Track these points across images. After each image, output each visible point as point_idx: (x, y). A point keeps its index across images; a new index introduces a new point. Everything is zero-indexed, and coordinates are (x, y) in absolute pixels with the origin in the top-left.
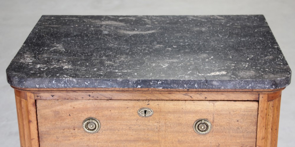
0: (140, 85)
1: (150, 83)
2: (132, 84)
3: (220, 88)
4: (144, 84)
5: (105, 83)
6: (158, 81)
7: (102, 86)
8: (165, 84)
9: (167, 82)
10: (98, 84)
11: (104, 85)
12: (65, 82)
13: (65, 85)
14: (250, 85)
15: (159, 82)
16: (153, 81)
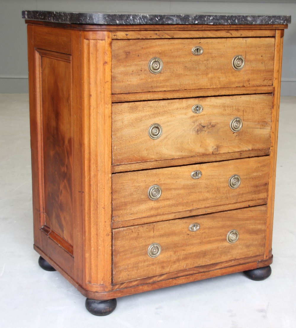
0: (197, 21)
1: (204, 19)
2: (191, 20)
3: (252, 23)
4: (200, 20)
5: (171, 19)
6: (210, 16)
7: (168, 21)
8: (215, 20)
9: (216, 18)
10: (166, 20)
11: (170, 20)
12: (140, 18)
13: (140, 20)
14: (271, 21)
15: (211, 18)
16: (206, 17)
